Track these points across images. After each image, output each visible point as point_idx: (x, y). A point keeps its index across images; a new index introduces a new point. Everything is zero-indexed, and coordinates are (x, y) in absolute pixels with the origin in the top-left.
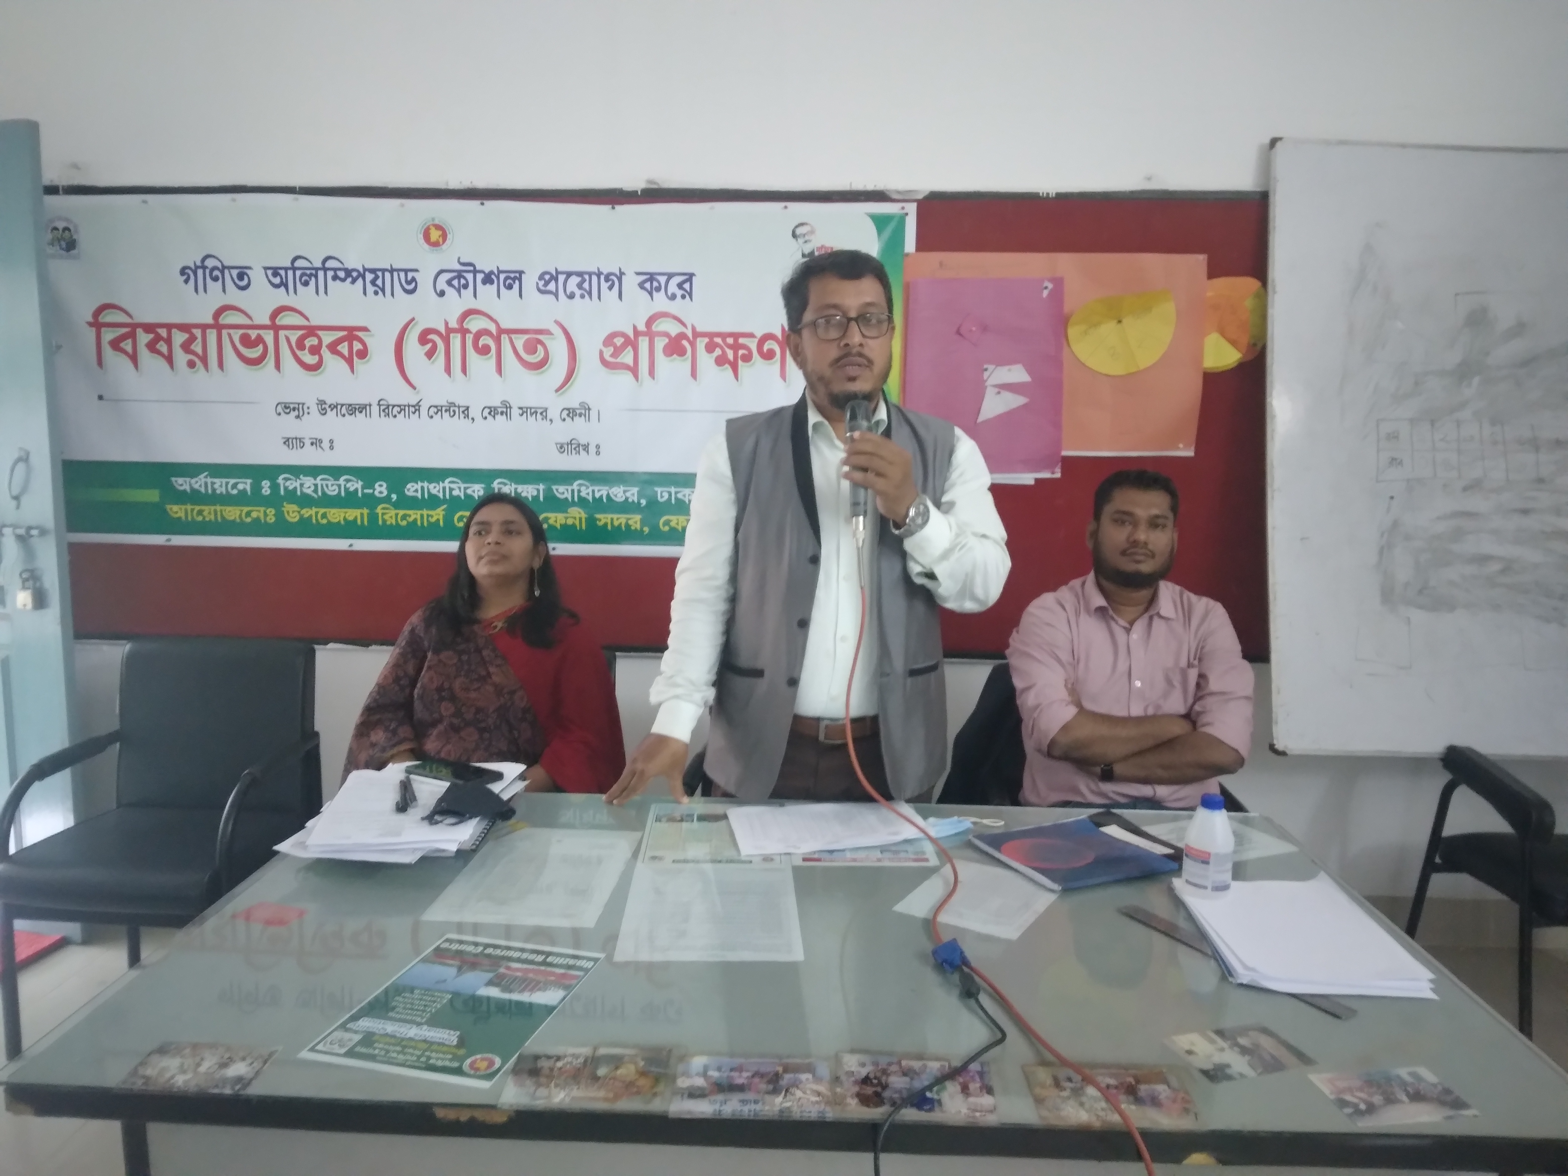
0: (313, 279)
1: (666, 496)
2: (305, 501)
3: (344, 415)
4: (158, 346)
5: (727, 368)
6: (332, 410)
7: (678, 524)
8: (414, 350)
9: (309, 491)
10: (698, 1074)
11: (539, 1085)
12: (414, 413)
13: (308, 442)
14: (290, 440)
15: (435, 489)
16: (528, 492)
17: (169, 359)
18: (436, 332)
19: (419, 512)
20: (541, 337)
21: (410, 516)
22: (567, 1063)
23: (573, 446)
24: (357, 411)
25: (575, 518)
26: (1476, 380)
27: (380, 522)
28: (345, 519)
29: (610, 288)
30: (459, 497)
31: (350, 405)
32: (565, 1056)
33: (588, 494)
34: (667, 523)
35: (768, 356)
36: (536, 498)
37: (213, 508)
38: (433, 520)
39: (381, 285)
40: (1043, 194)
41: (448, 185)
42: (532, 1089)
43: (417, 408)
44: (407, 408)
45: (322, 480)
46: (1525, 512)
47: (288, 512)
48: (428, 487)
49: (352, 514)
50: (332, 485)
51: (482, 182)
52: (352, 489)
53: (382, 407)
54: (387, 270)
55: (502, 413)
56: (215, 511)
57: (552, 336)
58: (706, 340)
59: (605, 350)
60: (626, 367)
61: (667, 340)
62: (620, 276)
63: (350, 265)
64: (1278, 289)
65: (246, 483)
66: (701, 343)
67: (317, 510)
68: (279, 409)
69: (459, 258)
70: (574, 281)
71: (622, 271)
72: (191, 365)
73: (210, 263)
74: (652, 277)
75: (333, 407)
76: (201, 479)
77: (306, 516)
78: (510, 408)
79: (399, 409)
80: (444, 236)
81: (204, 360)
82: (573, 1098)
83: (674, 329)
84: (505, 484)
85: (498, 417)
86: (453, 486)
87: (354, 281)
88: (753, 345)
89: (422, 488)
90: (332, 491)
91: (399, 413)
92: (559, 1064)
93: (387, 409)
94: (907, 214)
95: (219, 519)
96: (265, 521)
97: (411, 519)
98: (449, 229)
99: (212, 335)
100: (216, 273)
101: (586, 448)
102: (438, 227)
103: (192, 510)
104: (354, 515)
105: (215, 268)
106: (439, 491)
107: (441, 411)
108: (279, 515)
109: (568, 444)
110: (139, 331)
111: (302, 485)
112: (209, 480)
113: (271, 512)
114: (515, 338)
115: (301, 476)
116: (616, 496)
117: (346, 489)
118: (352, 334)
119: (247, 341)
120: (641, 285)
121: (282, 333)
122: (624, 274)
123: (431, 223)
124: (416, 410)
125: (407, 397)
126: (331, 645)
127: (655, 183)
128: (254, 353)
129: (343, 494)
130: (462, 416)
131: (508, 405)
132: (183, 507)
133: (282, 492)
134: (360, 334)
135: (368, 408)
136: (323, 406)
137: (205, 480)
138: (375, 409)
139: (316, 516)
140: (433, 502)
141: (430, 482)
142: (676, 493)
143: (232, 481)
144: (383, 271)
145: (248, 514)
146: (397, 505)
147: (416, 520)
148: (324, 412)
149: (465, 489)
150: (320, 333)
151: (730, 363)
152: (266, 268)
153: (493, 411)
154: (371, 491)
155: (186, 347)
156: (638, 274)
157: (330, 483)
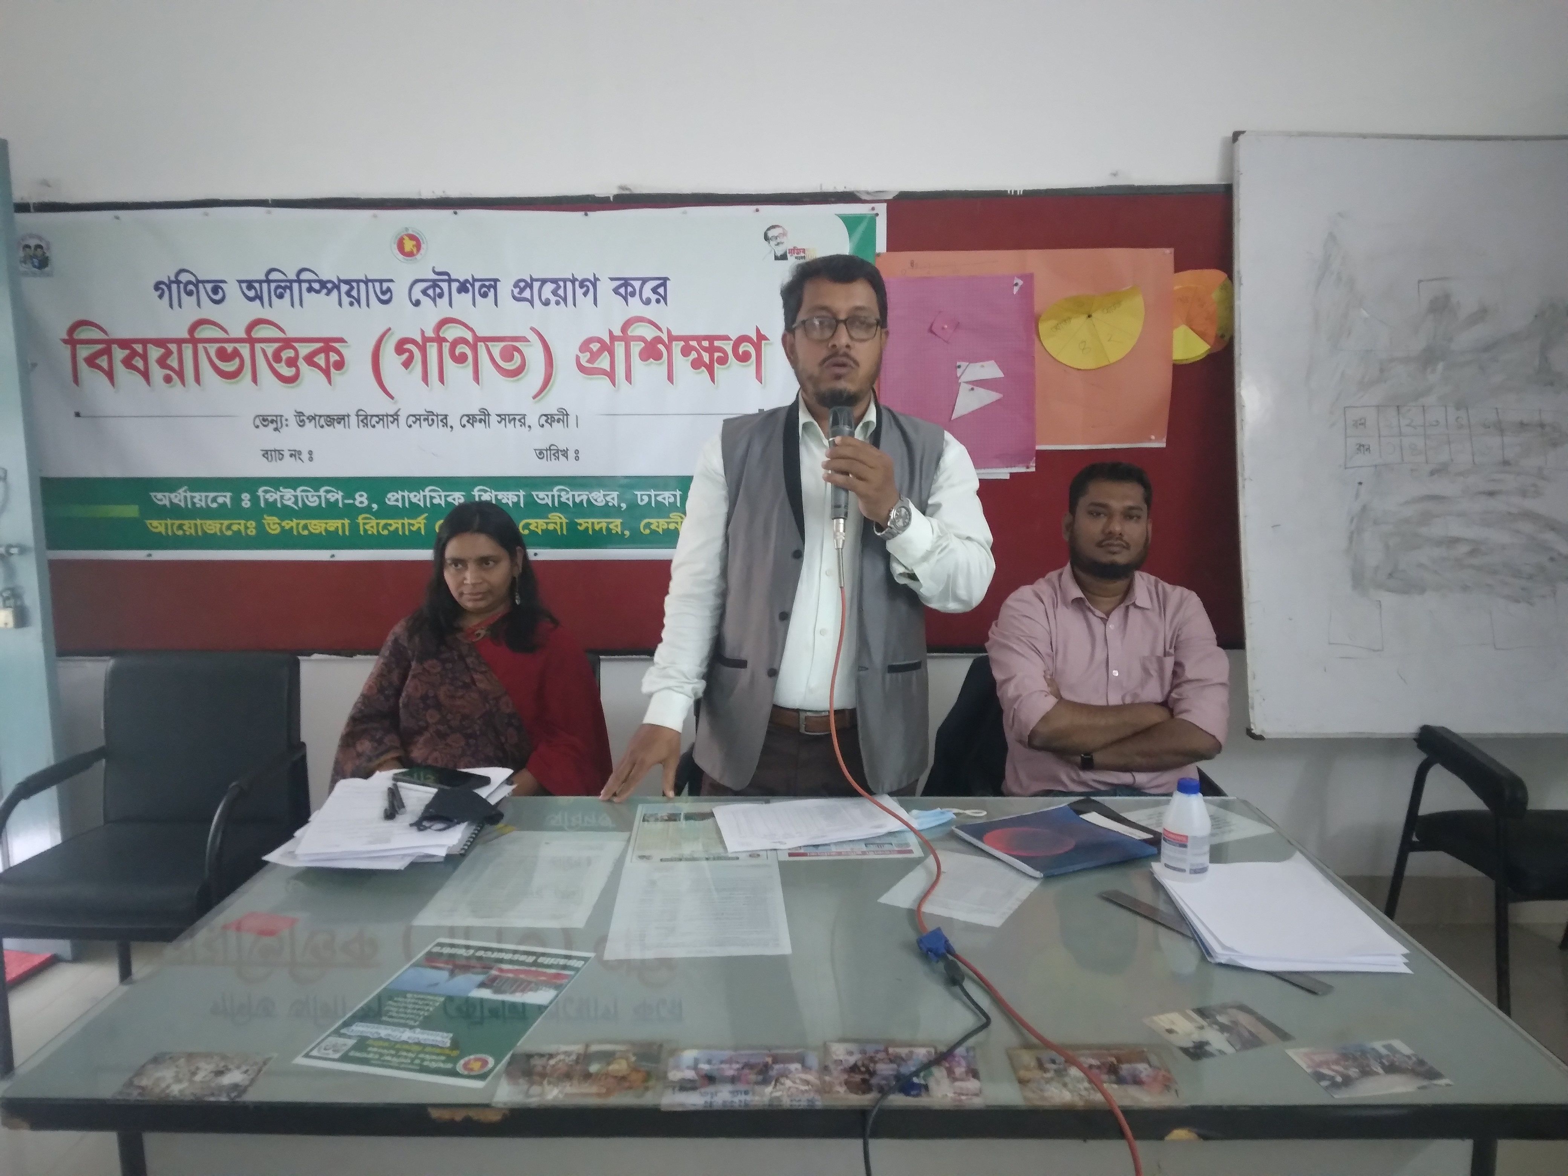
0: (288, 291)
1: (646, 499)
2: (286, 513)
3: (322, 427)
4: (134, 362)
5: (703, 371)
6: (310, 421)
7: (658, 527)
8: (391, 361)
9: (289, 503)
10: (688, 1068)
11: (532, 1083)
12: (392, 423)
13: (287, 454)
14: (269, 453)
15: (416, 497)
16: (508, 499)
17: (146, 375)
18: (413, 341)
19: (400, 522)
20: (517, 344)
21: (391, 525)
22: (560, 1061)
23: (553, 452)
24: (335, 423)
25: (556, 523)
26: (1440, 366)
27: (362, 533)
28: (326, 530)
29: (585, 294)
30: (440, 505)
31: (328, 416)
32: (558, 1054)
33: (568, 499)
34: (648, 525)
35: (744, 358)
36: (516, 504)
37: (193, 522)
38: (414, 529)
39: (356, 296)
40: (1011, 191)
41: (420, 195)
42: (526, 1087)
43: (395, 417)
44: (385, 418)
45: (303, 491)
46: (1491, 494)
47: (269, 524)
48: (408, 495)
49: (333, 524)
50: (313, 496)
51: (454, 192)
52: (332, 500)
53: (361, 418)
54: (362, 281)
55: (480, 421)
56: (196, 525)
57: (529, 343)
58: (682, 343)
59: (580, 355)
60: (603, 372)
61: (643, 345)
62: (595, 282)
63: (325, 278)
64: (1244, 280)
65: (225, 496)
66: (677, 347)
67: (298, 521)
68: (258, 422)
69: (434, 267)
70: (549, 287)
71: (596, 276)
72: (168, 379)
73: (184, 277)
74: (626, 282)
75: (312, 418)
76: (179, 493)
77: (287, 527)
78: (489, 415)
79: (377, 419)
80: (418, 246)
81: (181, 374)
82: (566, 1095)
83: (649, 333)
84: (485, 491)
85: (477, 424)
86: (433, 494)
87: (328, 294)
88: (728, 347)
89: (403, 497)
90: (313, 502)
91: (377, 423)
92: (552, 1062)
93: (365, 419)
94: (877, 215)
95: (200, 533)
96: (247, 534)
97: (392, 529)
98: (422, 240)
99: (188, 350)
100: (191, 287)
101: (565, 453)
102: (412, 237)
103: (172, 525)
104: (335, 525)
105: (190, 282)
106: (419, 500)
107: (420, 420)
108: (260, 527)
109: (547, 450)
110: (115, 347)
111: (282, 497)
112: (189, 494)
113: (252, 524)
114: (493, 346)
115: (281, 489)
116: (596, 500)
117: (327, 500)
118: (328, 345)
119: (223, 355)
120: (616, 291)
121: (258, 346)
122: (598, 280)
123: (406, 233)
124: (395, 419)
125: (384, 406)
126: (316, 656)
127: (627, 189)
128: (230, 367)
129: (323, 505)
130: (440, 424)
131: (486, 413)
132: (163, 522)
133: (262, 505)
134: (336, 345)
135: (346, 418)
136: (302, 418)
137: (185, 494)
138: (353, 420)
139: (297, 528)
140: (414, 510)
141: (410, 492)
142: (656, 496)
143: (212, 495)
144: (358, 281)
145: (229, 527)
146: (378, 515)
147: (397, 529)
148: (301, 424)
149: (446, 496)
150: (296, 345)
151: (705, 365)
152: (240, 282)
153: (471, 419)
154: (351, 501)
155: (162, 362)
156: (612, 279)
157: (309, 494)
